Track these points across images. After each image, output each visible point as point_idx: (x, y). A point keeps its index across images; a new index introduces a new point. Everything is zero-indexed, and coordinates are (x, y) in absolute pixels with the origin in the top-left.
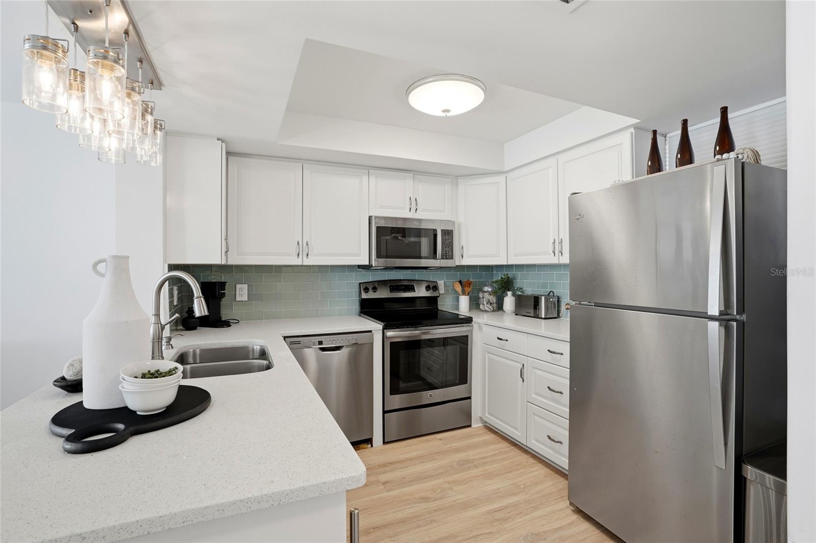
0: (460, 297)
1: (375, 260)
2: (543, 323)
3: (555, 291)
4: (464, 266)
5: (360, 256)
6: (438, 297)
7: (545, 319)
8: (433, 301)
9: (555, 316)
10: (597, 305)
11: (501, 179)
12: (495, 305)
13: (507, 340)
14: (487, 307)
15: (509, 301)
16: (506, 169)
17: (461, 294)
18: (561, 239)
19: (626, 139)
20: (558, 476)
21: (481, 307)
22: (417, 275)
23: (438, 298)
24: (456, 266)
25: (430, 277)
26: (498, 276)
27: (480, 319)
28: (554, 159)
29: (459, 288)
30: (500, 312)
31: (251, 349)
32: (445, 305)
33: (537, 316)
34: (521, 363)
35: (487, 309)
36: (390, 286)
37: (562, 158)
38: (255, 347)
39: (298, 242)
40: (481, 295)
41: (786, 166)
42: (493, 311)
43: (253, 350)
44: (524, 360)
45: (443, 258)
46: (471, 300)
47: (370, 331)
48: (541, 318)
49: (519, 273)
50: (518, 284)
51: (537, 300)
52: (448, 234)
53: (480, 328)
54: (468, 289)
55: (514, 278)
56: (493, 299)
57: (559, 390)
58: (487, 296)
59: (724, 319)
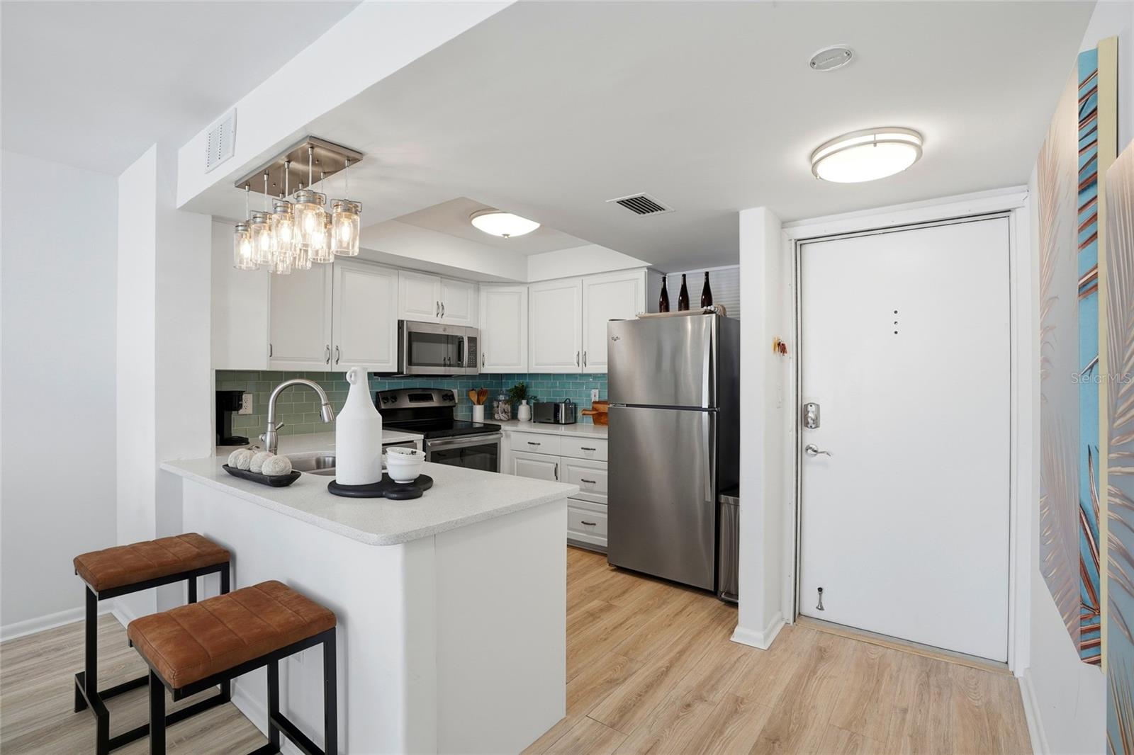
0: (474, 406)
1: (407, 368)
2: (563, 428)
3: (571, 399)
4: (487, 374)
5: (388, 363)
6: (454, 406)
7: (565, 424)
8: (450, 410)
9: (571, 422)
10: (628, 405)
11: (523, 289)
12: (510, 414)
13: (539, 444)
14: (503, 416)
15: (524, 411)
16: (529, 281)
17: (476, 403)
18: (585, 353)
19: (641, 276)
20: (591, 554)
21: (496, 416)
22: (431, 384)
23: (454, 408)
24: (480, 374)
25: (445, 385)
26: (511, 385)
27: (505, 427)
28: (578, 282)
29: (474, 397)
30: (515, 421)
31: (322, 460)
32: (460, 414)
33: (557, 422)
34: (554, 463)
35: (502, 418)
36: (409, 395)
37: (587, 280)
38: (327, 459)
39: (328, 346)
40: (495, 404)
41: (739, 318)
42: (509, 420)
43: (324, 461)
44: (557, 460)
45: (468, 367)
46: (485, 410)
47: (412, 441)
48: (562, 424)
49: (533, 381)
50: (532, 391)
51: (557, 407)
52: (473, 341)
53: (508, 436)
54: (483, 398)
55: (527, 387)
56: (508, 407)
57: (592, 480)
58: (502, 407)
59: (710, 410)
